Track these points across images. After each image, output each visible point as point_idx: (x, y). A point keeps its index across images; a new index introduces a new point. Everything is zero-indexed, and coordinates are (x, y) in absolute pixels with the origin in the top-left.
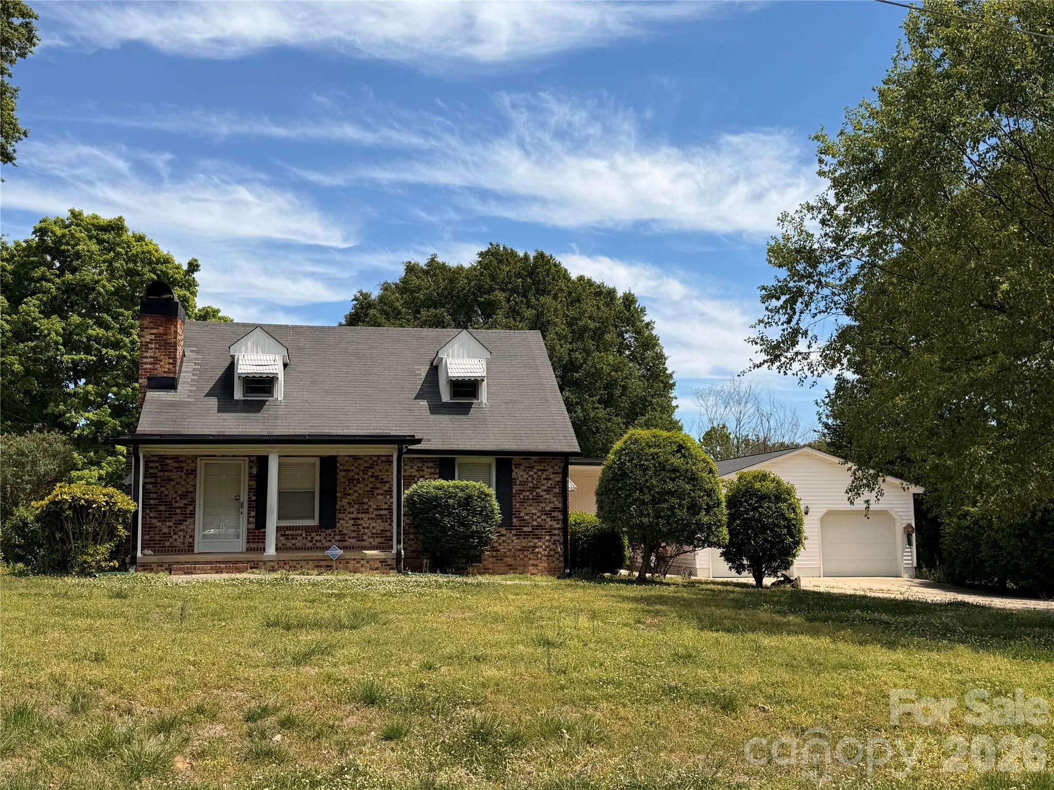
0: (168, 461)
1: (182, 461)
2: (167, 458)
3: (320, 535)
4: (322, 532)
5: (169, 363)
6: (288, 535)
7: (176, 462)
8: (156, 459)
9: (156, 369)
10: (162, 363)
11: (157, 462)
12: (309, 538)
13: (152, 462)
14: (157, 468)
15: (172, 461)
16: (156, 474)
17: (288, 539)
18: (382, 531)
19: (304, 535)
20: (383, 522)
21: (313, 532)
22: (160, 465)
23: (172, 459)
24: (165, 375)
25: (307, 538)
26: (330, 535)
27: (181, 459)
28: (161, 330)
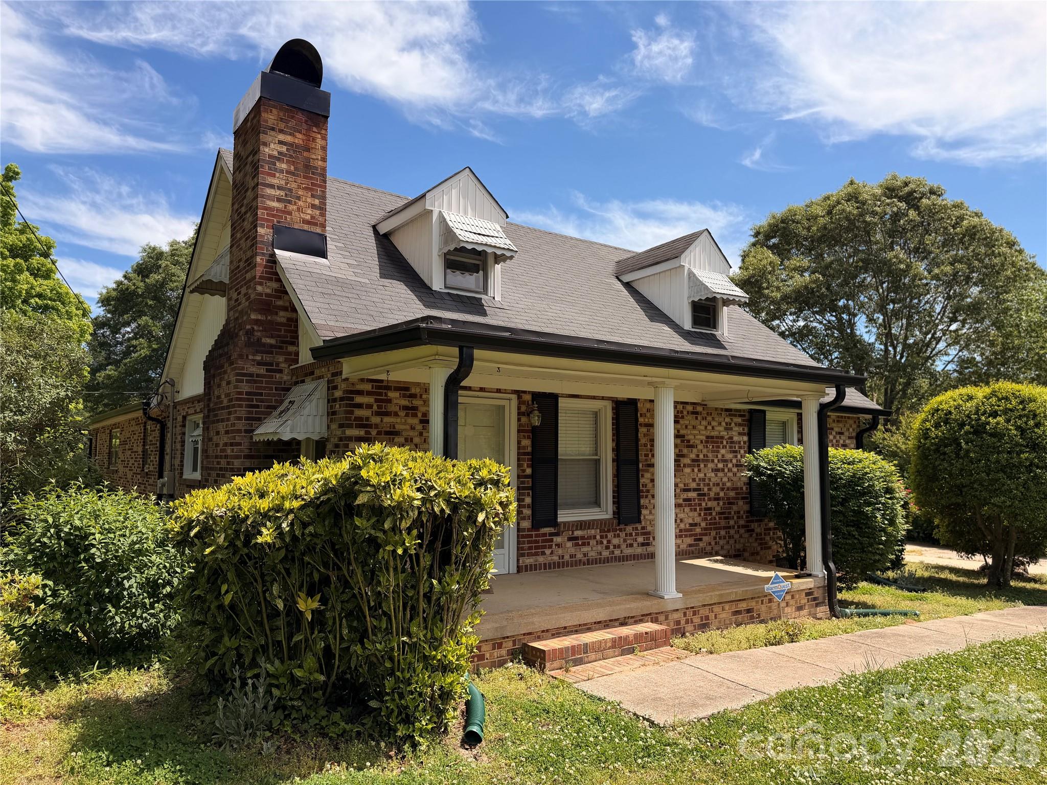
0: (392, 394)
1: (413, 396)
2: (388, 388)
3: (619, 536)
4: (621, 530)
5: (313, 206)
6: (576, 538)
7: (404, 396)
8: (368, 387)
9: (290, 213)
10: (300, 203)
11: (369, 393)
12: (605, 542)
13: (360, 393)
14: (369, 406)
15: (397, 394)
16: (367, 419)
17: (577, 545)
18: (691, 525)
19: (598, 537)
20: (691, 510)
21: (609, 531)
22: (376, 401)
23: (397, 389)
24: (306, 227)
25: (602, 543)
26: (631, 535)
27: (413, 391)
28: (299, 139)
